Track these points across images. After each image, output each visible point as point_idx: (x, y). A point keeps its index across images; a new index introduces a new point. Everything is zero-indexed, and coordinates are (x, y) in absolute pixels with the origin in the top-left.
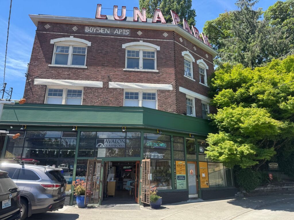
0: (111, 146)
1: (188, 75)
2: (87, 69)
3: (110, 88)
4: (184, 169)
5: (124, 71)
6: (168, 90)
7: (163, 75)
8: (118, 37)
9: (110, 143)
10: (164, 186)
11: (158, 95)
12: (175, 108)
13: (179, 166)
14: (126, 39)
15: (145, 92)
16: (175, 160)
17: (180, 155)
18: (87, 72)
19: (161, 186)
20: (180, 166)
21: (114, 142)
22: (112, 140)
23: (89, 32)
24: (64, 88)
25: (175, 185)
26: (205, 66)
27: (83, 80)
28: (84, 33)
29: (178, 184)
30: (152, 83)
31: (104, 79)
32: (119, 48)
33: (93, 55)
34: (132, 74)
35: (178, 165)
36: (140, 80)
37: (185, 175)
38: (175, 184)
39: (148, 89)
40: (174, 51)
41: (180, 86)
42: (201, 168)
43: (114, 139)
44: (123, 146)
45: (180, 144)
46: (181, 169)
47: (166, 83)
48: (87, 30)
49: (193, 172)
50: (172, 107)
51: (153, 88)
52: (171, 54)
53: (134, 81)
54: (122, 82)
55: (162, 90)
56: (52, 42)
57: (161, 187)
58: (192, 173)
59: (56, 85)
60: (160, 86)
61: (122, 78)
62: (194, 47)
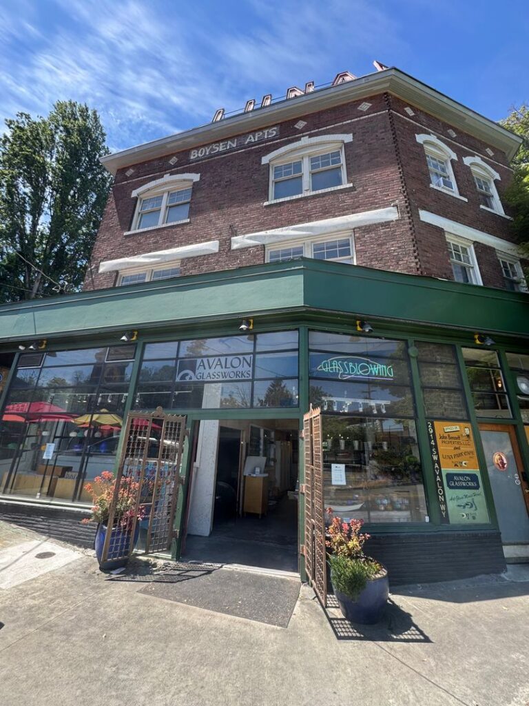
0: (212, 376)
1: (443, 185)
2: (190, 223)
3: (233, 250)
4: (469, 449)
5: (266, 207)
6: (385, 222)
7: (367, 190)
8: (253, 148)
9: (210, 368)
10: (400, 510)
11: (357, 239)
12: (413, 265)
13: (449, 438)
14: (270, 145)
15: (320, 241)
16: (432, 419)
17: (450, 403)
18: (188, 230)
19: (386, 509)
20: (452, 438)
21: (221, 364)
22: (217, 358)
23: (198, 157)
24: (147, 271)
25: (443, 507)
26: (489, 173)
27: (181, 245)
28: (189, 162)
29: (451, 505)
30: (336, 216)
31: (220, 234)
32: (255, 167)
34: (284, 208)
35: (446, 435)
36: (304, 216)
37: (477, 471)
38: (440, 503)
39: (325, 232)
40: (392, 130)
41: (422, 209)
43: (220, 358)
44: (245, 374)
45: (442, 367)
46: (457, 452)
47: (377, 206)
48: (194, 156)
50: (400, 263)
51: (340, 228)
52: (384, 139)
53: (290, 222)
54: (262, 230)
55: (366, 226)
56: (134, 194)
57: (385, 513)
59: (132, 266)
60: (360, 217)
61: (260, 224)
62: (450, 131)
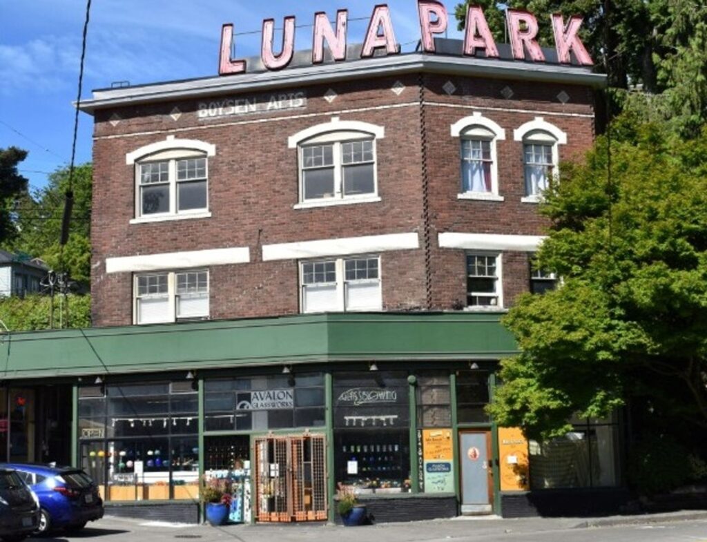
0: (264, 406)
2: (212, 218)
3: (266, 262)
5: (297, 210)
6: (408, 249)
7: (393, 208)
8: (277, 119)
9: (262, 399)
10: (396, 487)
11: (384, 264)
12: (425, 297)
13: (433, 440)
14: (297, 119)
15: (351, 259)
16: (421, 428)
17: (439, 414)
18: (212, 228)
19: (386, 487)
20: (436, 440)
21: (270, 397)
22: (267, 392)
24: (168, 273)
25: (421, 484)
26: (552, 135)
27: (206, 248)
28: (197, 121)
29: (428, 482)
30: (365, 235)
31: (250, 239)
32: (282, 150)
33: (224, 180)
35: (431, 438)
36: (335, 229)
37: (451, 461)
38: (420, 481)
40: (422, 132)
41: (443, 232)
42: (504, 442)
43: (270, 391)
44: (289, 404)
46: (439, 449)
47: (402, 228)
49: (478, 453)
50: (416, 294)
52: (412, 143)
53: (322, 236)
55: (390, 252)
56: (130, 159)
57: (385, 490)
58: (475, 455)
59: (151, 269)
61: (292, 232)
62: (505, 90)
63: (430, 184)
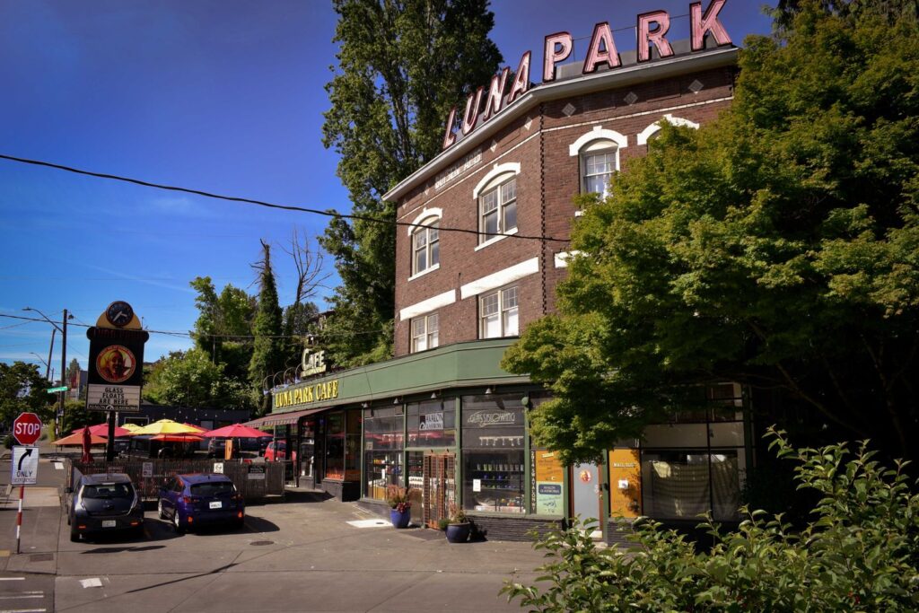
0: (431, 427)
2: (440, 268)
3: (462, 301)
4: (558, 468)
5: (476, 252)
6: (532, 274)
7: (525, 237)
8: (468, 176)
9: (430, 421)
13: (544, 462)
14: (477, 173)
16: (534, 449)
18: (439, 276)
20: (548, 461)
21: (433, 419)
22: (432, 415)
25: (533, 504)
27: (438, 294)
28: (435, 192)
29: (539, 503)
30: (510, 265)
31: (456, 282)
35: (542, 460)
37: (561, 483)
38: (532, 502)
40: (541, 160)
41: (560, 252)
42: (615, 465)
44: (441, 426)
46: (549, 471)
47: (529, 255)
48: (438, 184)
49: (589, 476)
51: (511, 279)
53: (488, 272)
54: (475, 280)
55: (523, 278)
56: (409, 231)
58: (587, 478)
61: (474, 272)
62: (628, 96)
63: (548, 207)
